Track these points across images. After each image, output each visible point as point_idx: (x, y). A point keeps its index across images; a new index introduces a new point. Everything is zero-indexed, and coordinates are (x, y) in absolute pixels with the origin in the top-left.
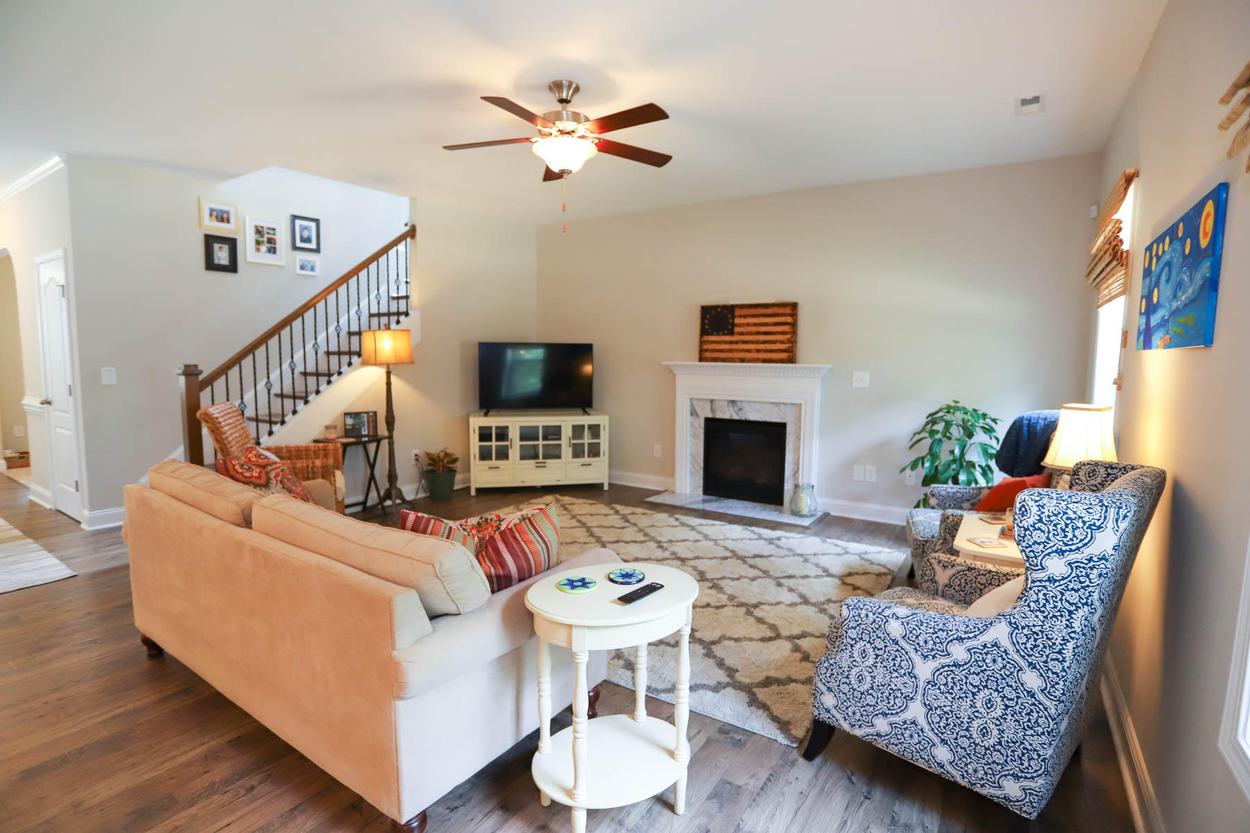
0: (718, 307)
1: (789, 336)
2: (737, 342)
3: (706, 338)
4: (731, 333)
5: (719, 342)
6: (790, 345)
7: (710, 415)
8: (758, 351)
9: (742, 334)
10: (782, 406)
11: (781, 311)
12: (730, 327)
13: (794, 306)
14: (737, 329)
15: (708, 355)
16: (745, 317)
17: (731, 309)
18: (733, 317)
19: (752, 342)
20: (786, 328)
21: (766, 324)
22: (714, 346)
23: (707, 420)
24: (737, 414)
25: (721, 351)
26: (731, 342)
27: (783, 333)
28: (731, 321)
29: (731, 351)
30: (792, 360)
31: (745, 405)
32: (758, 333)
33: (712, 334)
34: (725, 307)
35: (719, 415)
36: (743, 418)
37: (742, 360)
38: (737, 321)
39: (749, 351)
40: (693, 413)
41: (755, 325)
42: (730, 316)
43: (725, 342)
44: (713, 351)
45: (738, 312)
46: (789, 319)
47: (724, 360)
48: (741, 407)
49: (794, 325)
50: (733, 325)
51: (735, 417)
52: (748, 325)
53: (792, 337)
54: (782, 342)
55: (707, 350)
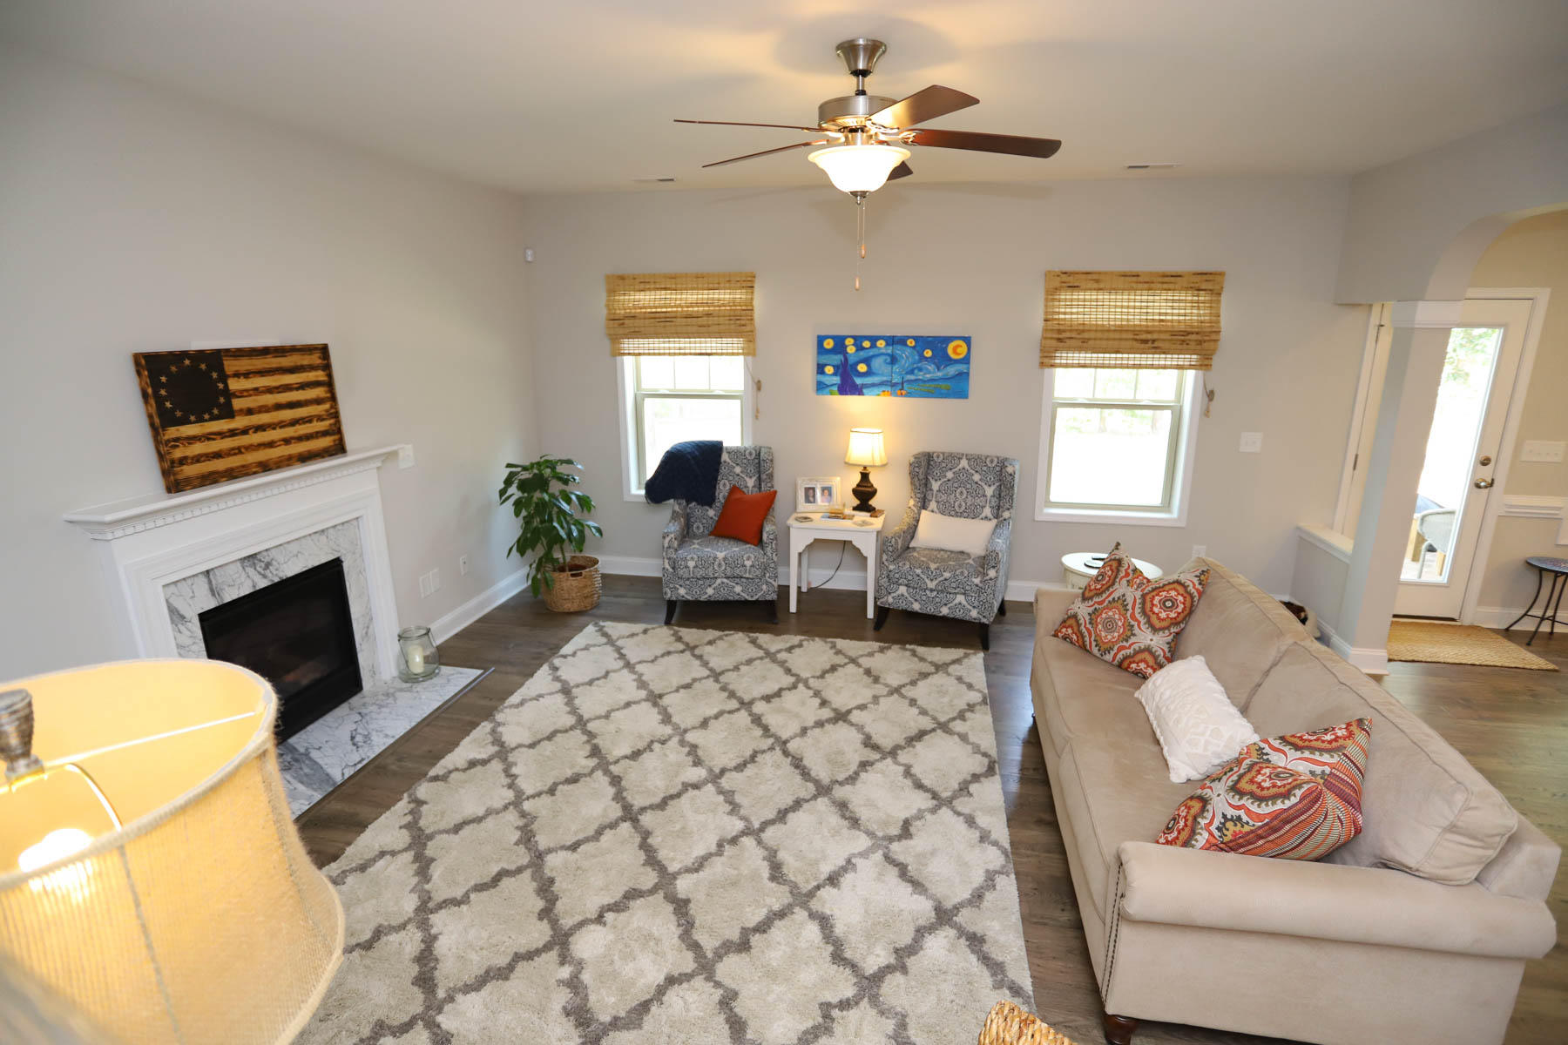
0: (184, 354)
1: (327, 406)
2: (245, 432)
3: (173, 432)
4: (229, 413)
5: (208, 437)
6: (332, 421)
7: (211, 604)
8: (287, 441)
9: (250, 412)
10: (331, 531)
11: (306, 360)
12: (222, 400)
13: (324, 350)
14: (238, 404)
15: (190, 470)
16: (247, 375)
17: (214, 359)
18: (224, 378)
19: (273, 426)
20: (319, 392)
21: (287, 388)
22: (198, 448)
23: (203, 617)
24: (265, 576)
25: (218, 455)
26: (233, 433)
27: (318, 401)
28: (221, 386)
29: (238, 451)
30: (340, 449)
31: (273, 553)
32: (279, 407)
33: (184, 421)
34: (200, 355)
35: (230, 595)
36: (276, 580)
37: (265, 467)
38: (234, 385)
39: (271, 445)
40: (176, 615)
41: (270, 390)
42: (215, 375)
43: (221, 435)
44: (198, 459)
45: (230, 366)
46: (320, 375)
47: (231, 475)
48: (267, 559)
49: (329, 384)
50: (229, 395)
51: (262, 584)
52: (257, 391)
53: (332, 407)
54: (320, 418)
55: (183, 461)
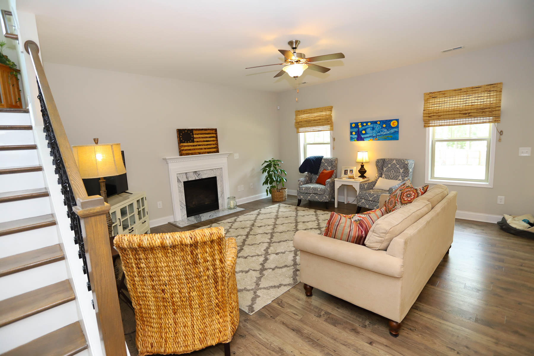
0: (186, 130)
1: (215, 142)
2: (196, 146)
3: (182, 144)
4: (193, 142)
5: (188, 146)
6: (216, 145)
7: (186, 180)
8: (205, 149)
9: (198, 142)
10: (214, 170)
11: (211, 132)
12: (192, 139)
13: (216, 130)
14: (195, 140)
15: (184, 152)
16: (198, 134)
17: (192, 130)
18: (193, 134)
19: (202, 145)
20: (214, 139)
21: (207, 137)
22: (186, 148)
23: (184, 182)
24: (198, 177)
25: (190, 150)
26: (194, 146)
27: (213, 141)
28: (192, 136)
29: (194, 149)
30: (217, 151)
31: (200, 172)
32: (204, 141)
33: (184, 142)
34: (189, 130)
35: (190, 179)
36: (201, 178)
37: (200, 153)
38: (195, 136)
39: (201, 149)
40: (179, 181)
41: (202, 138)
42: (191, 134)
43: (191, 146)
44: (186, 150)
45: (194, 132)
46: (214, 135)
47: (192, 154)
48: (199, 173)
49: (217, 137)
50: (194, 138)
51: (197, 178)
52: (199, 138)
53: (216, 142)
54: (213, 145)
55: (183, 150)
